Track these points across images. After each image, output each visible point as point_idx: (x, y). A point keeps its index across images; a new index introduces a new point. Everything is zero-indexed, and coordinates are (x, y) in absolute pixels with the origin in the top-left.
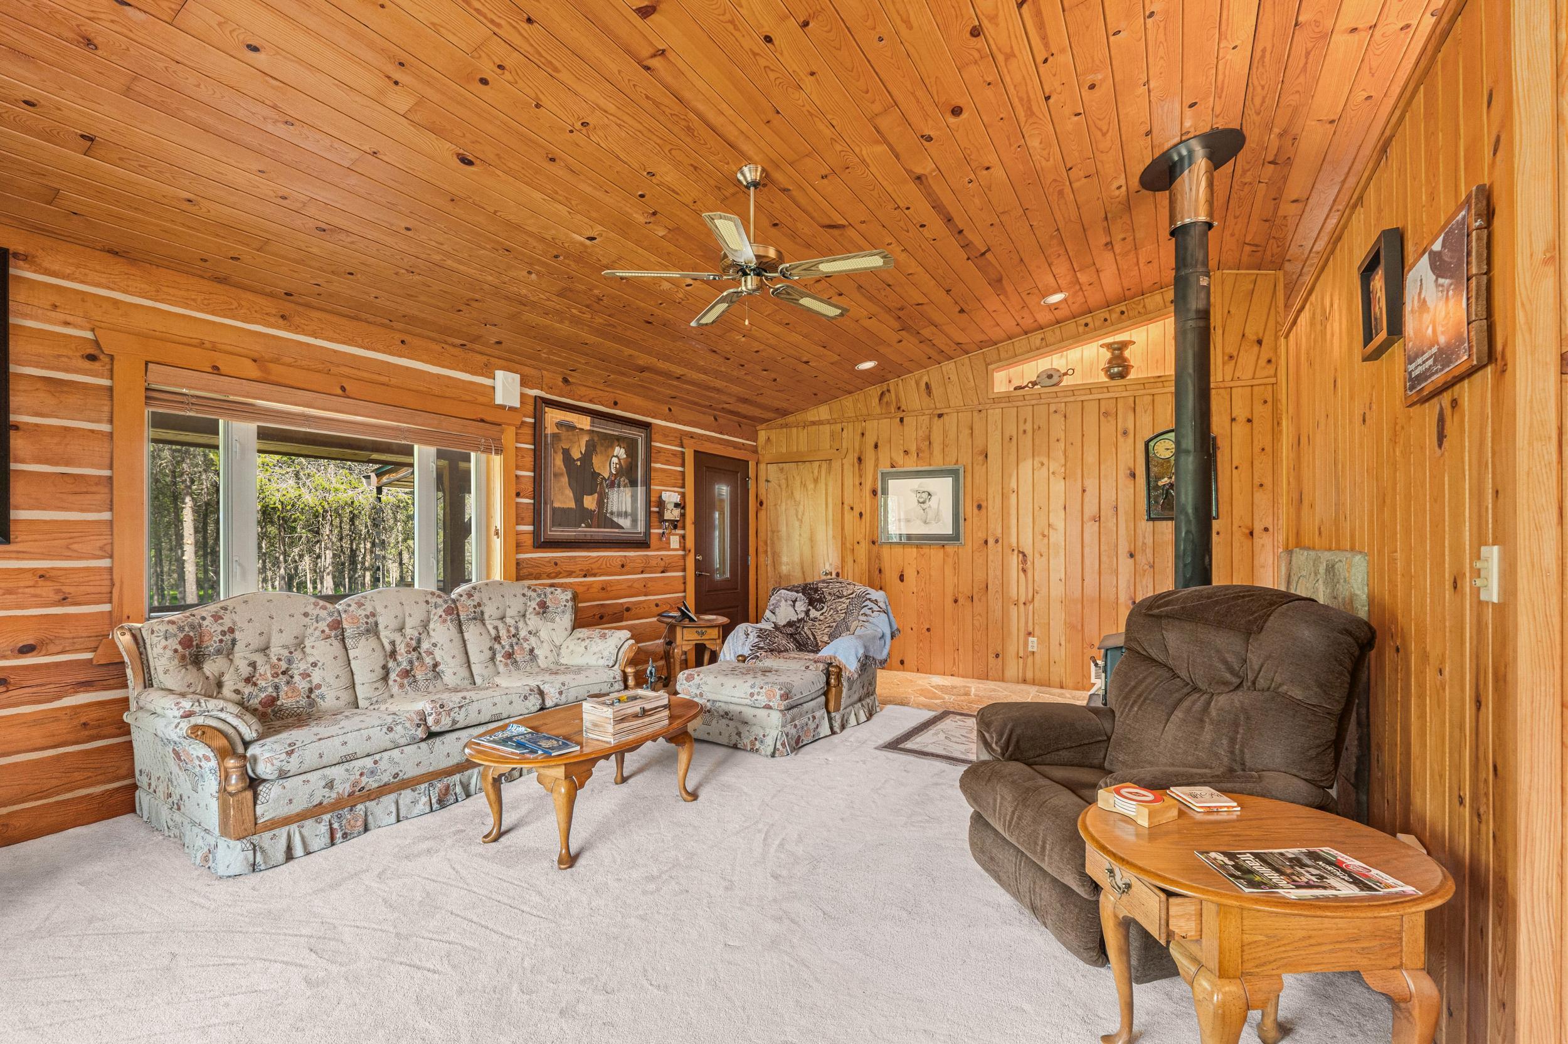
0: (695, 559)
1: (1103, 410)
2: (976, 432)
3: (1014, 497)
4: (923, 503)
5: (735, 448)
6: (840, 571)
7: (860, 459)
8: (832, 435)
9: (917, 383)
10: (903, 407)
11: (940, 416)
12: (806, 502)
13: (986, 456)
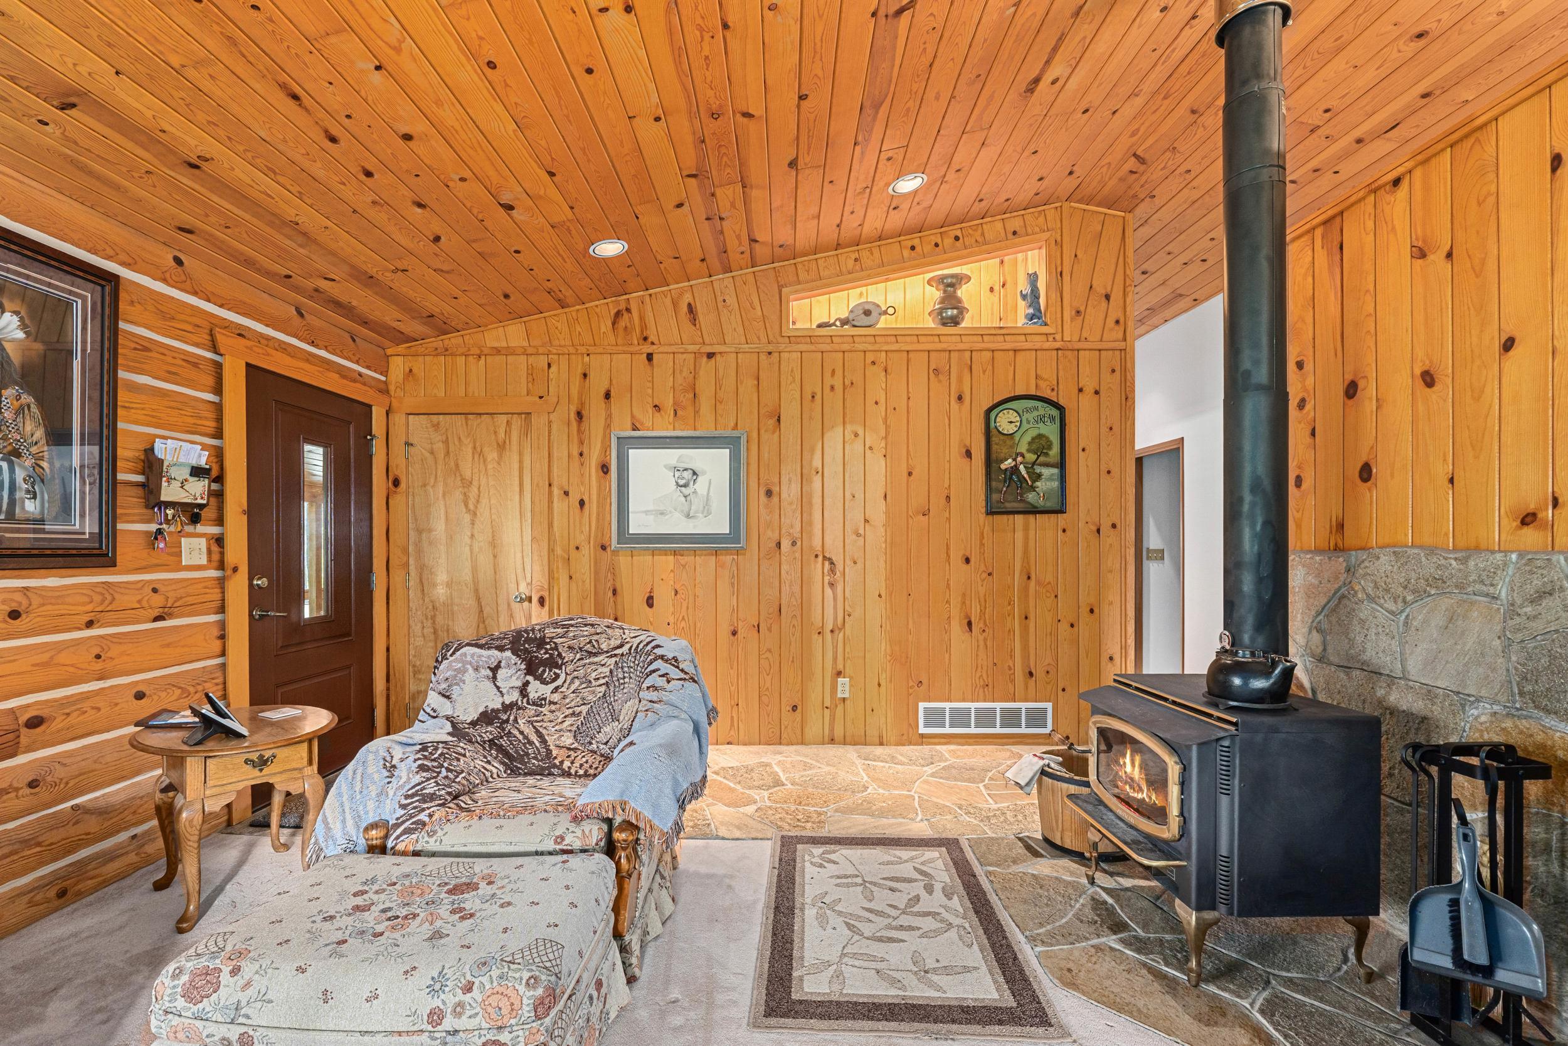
0: (251, 585)
1: (933, 366)
2: (764, 384)
3: (817, 480)
4: (685, 486)
5: (344, 377)
6: (546, 594)
7: (579, 415)
8: (531, 373)
9: (675, 304)
10: (652, 338)
11: (710, 355)
12: (483, 481)
13: (779, 420)
